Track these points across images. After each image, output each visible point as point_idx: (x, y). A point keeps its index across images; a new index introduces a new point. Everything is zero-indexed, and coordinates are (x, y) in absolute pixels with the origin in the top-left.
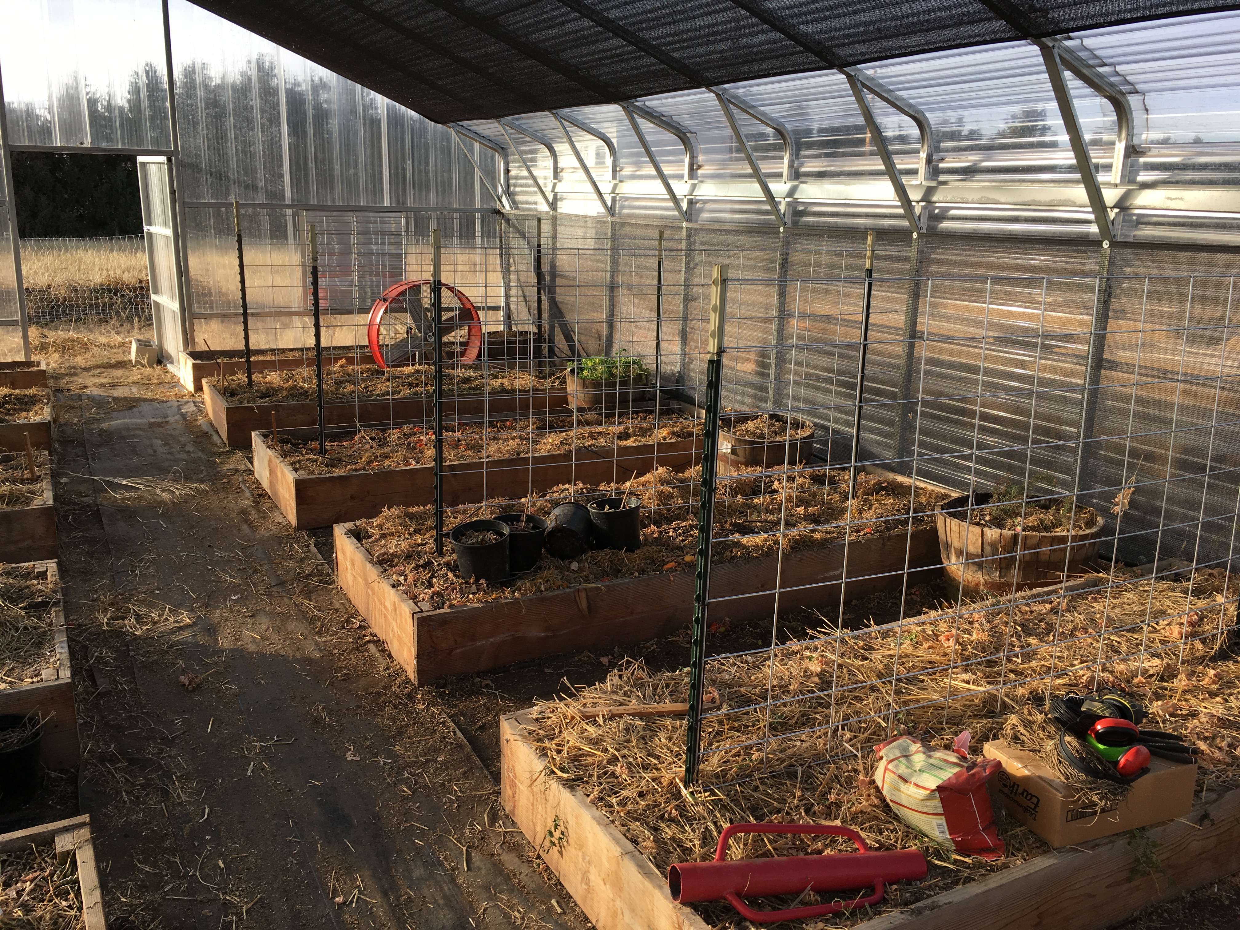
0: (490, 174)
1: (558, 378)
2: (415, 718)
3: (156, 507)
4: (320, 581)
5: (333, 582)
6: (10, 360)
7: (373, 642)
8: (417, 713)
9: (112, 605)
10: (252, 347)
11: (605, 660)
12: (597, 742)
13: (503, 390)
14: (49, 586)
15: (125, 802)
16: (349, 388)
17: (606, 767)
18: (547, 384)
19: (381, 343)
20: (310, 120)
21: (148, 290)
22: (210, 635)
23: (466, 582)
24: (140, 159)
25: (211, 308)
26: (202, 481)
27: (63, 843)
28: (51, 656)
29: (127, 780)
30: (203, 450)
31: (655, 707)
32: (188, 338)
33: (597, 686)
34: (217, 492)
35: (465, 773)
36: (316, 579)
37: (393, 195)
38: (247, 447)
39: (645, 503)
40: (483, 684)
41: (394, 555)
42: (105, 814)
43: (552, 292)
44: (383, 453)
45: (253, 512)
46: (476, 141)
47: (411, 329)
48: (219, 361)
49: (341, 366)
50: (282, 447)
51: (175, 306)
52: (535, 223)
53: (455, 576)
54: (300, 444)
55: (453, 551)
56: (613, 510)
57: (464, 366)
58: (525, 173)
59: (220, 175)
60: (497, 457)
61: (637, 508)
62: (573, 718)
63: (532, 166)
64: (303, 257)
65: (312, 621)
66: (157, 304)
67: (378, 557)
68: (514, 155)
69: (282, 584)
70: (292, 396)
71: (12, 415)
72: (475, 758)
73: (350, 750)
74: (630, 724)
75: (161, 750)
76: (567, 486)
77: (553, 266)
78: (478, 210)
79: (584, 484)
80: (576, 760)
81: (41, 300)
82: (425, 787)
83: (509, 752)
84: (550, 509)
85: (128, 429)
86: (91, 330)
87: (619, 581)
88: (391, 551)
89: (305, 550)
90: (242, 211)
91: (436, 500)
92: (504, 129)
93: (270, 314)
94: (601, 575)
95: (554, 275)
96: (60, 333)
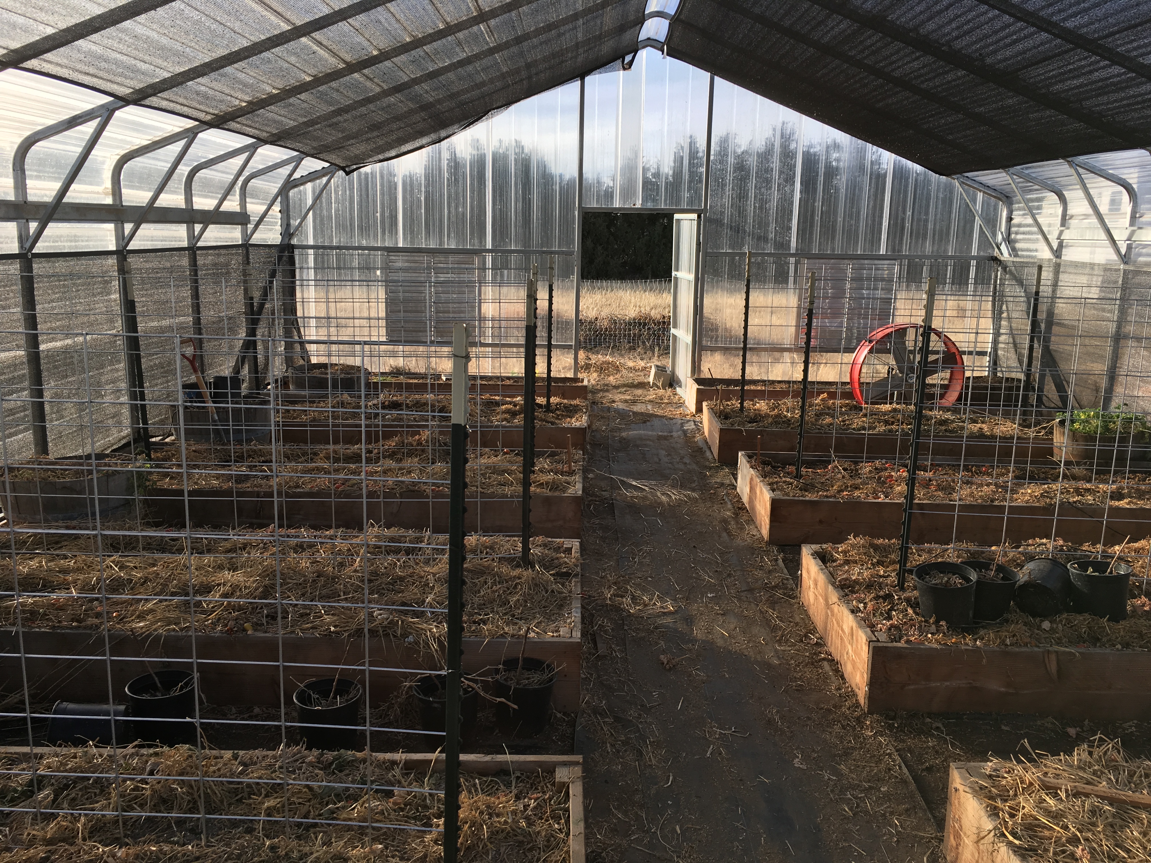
0: (991, 222)
1: (1045, 428)
2: (861, 744)
3: (655, 507)
4: (784, 594)
5: (796, 597)
6: (563, 376)
7: (828, 660)
8: (864, 739)
9: (615, 583)
10: (747, 378)
11: (1072, 731)
12: (1056, 817)
13: (981, 435)
14: (573, 560)
15: (608, 752)
16: (828, 420)
17: (1064, 846)
18: (1031, 433)
19: (862, 380)
20: (821, 179)
21: (669, 324)
22: (687, 625)
23: (926, 621)
24: (677, 216)
25: (716, 341)
26: (693, 490)
27: (561, 775)
28: (568, 617)
29: (612, 734)
30: (697, 463)
31: (1128, 794)
32: (696, 367)
33: (1062, 758)
34: (704, 501)
35: (907, 810)
36: (781, 591)
37: (890, 243)
38: (733, 464)
39: (1137, 570)
40: (934, 726)
41: (856, 582)
42: (592, 758)
43: (1047, 340)
44: (854, 484)
45: (732, 523)
46: (980, 191)
47: (893, 369)
48: (719, 387)
49: (822, 400)
50: (763, 468)
51: (689, 339)
52: (1035, 271)
53: (915, 612)
54: (779, 467)
55: (915, 588)
56: (1097, 574)
57: (941, 408)
58: (1029, 220)
59: (739, 228)
60: (969, 501)
61: (1127, 576)
62: (1031, 784)
63: (1038, 214)
64: (800, 299)
65: (774, 629)
66: (675, 337)
67: (840, 581)
68: (1020, 203)
69: (751, 590)
70: (777, 423)
71: (560, 419)
72: (919, 797)
73: (798, 757)
74: (1098, 807)
75: (640, 715)
76: (1044, 541)
77: (1050, 314)
78: (974, 258)
79: (1065, 541)
80: (1031, 830)
81: (590, 330)
82: (867, 812)
83: (956, 801)
84: (1023, 561)
85: (641, 439)
86: (622, 356)
87: (1098, 650)
88: (854, 578)
89: (774, 563)
90: (753, 260)
91: (903, 536)
92: (1012, 179)
93: (765, 350)
94: (1079, 640)
95: (1050, 322)
96: (600, 356)
